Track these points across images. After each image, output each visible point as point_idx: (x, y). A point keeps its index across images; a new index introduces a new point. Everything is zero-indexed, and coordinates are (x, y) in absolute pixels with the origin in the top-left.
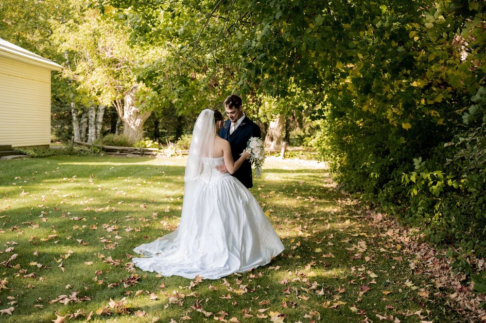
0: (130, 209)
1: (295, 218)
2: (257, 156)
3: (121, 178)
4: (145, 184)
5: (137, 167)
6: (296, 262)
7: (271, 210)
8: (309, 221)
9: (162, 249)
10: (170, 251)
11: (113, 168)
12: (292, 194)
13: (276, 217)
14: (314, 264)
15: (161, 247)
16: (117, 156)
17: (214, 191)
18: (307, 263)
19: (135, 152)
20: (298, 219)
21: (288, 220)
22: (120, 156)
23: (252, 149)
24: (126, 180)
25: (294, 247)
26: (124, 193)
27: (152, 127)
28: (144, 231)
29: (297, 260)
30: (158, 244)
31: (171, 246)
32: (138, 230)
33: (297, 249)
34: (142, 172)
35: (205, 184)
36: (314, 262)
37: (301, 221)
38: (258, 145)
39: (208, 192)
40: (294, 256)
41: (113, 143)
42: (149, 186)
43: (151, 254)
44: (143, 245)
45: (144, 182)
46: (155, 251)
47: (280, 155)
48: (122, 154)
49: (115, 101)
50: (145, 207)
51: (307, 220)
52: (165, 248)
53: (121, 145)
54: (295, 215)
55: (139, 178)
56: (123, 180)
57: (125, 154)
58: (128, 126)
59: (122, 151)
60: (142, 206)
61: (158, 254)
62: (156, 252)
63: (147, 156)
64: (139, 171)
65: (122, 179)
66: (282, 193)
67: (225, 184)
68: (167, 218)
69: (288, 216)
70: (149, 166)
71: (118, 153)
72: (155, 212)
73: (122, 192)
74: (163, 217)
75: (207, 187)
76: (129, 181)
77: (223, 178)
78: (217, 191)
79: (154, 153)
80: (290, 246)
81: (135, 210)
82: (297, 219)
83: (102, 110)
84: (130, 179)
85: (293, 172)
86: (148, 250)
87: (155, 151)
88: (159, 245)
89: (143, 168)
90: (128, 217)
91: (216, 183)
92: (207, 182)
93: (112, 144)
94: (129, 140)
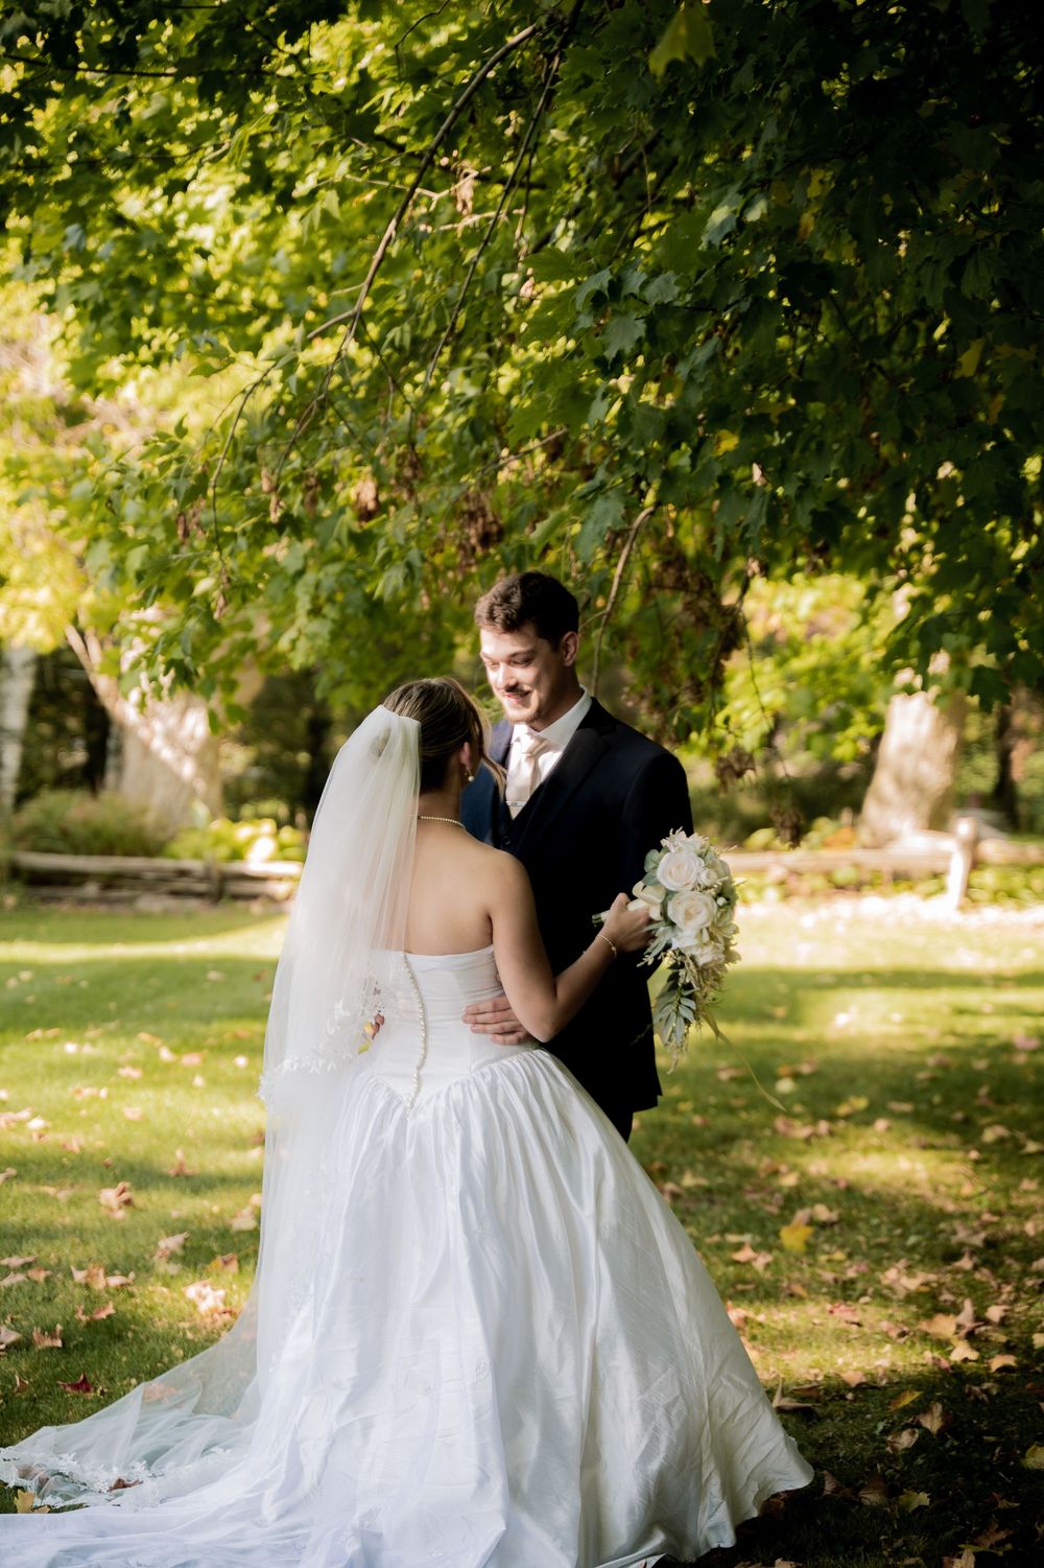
0: (39, 1215)
1: (952, 1256)
2: (686, 939)
3: (51, 1033)
4: (168, 1067)
5: (158, 968)
6: (896, 1534)
7: (822, 1213)
8: (1025, 1273)
9: (151, 1459)
10: (190, 1469)
11: (25, 976)
12: (959, 1116)
13: (839, 1255)
14: (1000, 1544)
15: (147, 1443)
16: (85, 910)
17: (443, 1142)
18: (962, 1538)
19: (181, 884)
20: (966, 1263)
21: (909, 1268)
22: (103, 909)
23: (669, 894)
24: (71, 1048)
25: (906, 1440)
26: (37, 1124)
27: (291, 747)
28: (82, 1347)
29: (912, 1521)
30: (129, 1428)
31: (201, 1437)
32: (48, 1343)
33: (917, 1448)
34: (171, 1001)
35: (392, 1100)
36: (1002, 1535)
37: (983, 1275)
38: (704, 880)
39: (410, 1154)
40: (893, 1491)
41: (69, 841)
42: (185, 1081)
43: (83, 1487)
44: (48, 1434)
45: (165, 1054)
46: (108, 1468)
47: (942, 889)
48: (114, 894)
49: (75, 621)
50: (128, 1202)
51: (1017, 1267)
52: (167, 1449)
53: (109, 850)
54: (954, 1240)
55: (144, 1036)
56: (56, 1048)
57: (125, 893)
58: (146, 750)
59: (111, 881)
60: (110, 1196)
61: (121, 1484)
62: (116, 1474)
63: (240, 905)
64: (160, 993)
65: (55, 1039)
66: (906, 1107)
67: (508, 1103)
68: (234, 1267)
69: (913, 1248)
70: (220, 964)
71: (91, 889)
72: (172, 1233)
73: (24, 1114)
74: (211, 1256)
75: (403, 1121)
76: (87, 1049)
77: (495, 1066)
78: (458, 1140)
79: (280, 889)
80: (885, 1432)
81: (68, 1219)
82: (958, 1264)
83: (25, 665)
84: (93, 1042)
85: (999, 981)
86: (66, 1464)
87: (280, 879)
88: (136, 1436)
89: (186, 975)
90: (16, 1261)
91: (457, 1093)
92: (405, 1089)
93: (60, 845)
94: (150, 819)
